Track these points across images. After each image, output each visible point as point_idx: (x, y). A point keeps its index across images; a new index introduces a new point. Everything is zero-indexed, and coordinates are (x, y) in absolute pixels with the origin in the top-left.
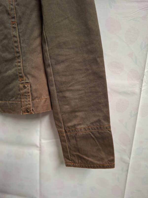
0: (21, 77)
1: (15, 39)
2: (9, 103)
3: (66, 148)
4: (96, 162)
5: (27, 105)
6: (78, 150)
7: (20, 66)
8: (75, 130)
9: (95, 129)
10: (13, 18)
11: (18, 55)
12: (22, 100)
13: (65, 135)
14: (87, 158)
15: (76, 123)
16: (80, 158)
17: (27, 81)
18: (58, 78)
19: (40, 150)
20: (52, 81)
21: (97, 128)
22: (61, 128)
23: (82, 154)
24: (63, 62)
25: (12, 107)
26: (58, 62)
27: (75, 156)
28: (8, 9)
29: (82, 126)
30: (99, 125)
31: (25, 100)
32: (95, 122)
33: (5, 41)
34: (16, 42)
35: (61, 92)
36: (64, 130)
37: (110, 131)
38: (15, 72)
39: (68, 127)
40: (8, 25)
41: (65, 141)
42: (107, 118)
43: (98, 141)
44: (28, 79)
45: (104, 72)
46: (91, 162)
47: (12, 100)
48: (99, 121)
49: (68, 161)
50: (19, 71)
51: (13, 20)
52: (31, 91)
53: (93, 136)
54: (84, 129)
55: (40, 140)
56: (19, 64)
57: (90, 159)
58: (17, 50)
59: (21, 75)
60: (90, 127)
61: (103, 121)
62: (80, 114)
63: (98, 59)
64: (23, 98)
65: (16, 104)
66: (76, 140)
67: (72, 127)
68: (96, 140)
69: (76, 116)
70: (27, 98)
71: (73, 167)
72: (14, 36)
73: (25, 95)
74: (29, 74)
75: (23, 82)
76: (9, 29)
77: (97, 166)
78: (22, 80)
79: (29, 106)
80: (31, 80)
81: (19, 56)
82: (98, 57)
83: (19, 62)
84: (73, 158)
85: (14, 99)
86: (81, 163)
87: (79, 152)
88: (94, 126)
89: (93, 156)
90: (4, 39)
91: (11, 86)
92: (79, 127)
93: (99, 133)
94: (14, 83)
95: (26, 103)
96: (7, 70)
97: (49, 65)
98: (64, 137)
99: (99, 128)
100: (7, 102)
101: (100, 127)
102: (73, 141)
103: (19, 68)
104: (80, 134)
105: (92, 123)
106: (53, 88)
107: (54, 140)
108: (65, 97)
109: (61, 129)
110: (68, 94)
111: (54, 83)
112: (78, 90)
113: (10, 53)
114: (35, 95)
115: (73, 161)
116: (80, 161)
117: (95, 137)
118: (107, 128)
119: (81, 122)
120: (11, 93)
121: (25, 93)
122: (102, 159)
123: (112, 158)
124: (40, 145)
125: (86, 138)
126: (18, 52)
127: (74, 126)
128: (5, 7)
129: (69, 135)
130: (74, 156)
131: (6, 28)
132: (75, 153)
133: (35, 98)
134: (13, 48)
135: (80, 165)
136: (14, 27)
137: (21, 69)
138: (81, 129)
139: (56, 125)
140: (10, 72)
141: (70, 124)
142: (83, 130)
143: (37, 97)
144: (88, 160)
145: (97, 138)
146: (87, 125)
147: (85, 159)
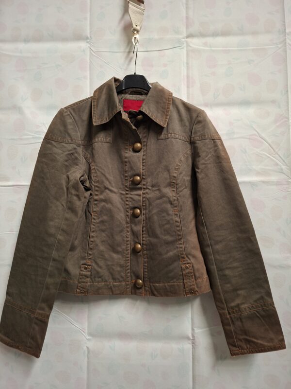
0: (183, 258)
1: (178, 224)
2: (168, 285)
3: (231, 332)
4: (266, 344)
5: (191, 286)
6: (245, 332)
7: (182, 248)
8: (240, 310)
9: (259, 307)
10: (176, 207)
11: (180, 237)
12: (185, 281)
13: (228, 316)
14: (256, 340)
15: (239, 302)
16: (248, 341)
17: (189, 261)
18: (218, 257)
19: (193, 343)
20: (212, 260)
21: (261, 305)
22: (223, 309)
23: (250, 337)
24: (221, 242)
25: (172, 289)
26: (217, 243)
27: (243, 340)
28: (172, 200)
29: (246, 305)
30: (262, 302)
31: (189, 280)
32: (258, 299)
33: (167, 226)
34: (178, 226)
35: (221, 270)
36: (227, 312)
37: (275, 308)
38: (177, 253)
39: (232, 308)
40: (170, 212)
41: (229, 325)
42: (269, 294)
43: (264, 320)
44: (190, 259)
45: (258, 249)
46: (261, 344)
47: (172, 282)
48: (262, 298)
49: (234, 348)
50: (181, 253)
51: (176, 208)
52: (194, 270)
53: (258, 315)
54: (249, 308)
55: (193, 329)
56: (181, 246)
57: (259, 342)
58: (179, 233)
59: (182, 256)
60: (254, 306)
61: (266, 297)
62: (242, 292)
63: (252, 238)
64: (186, 279)
65: (178, 285)
66: (242, 322)
67: (235, 307)
68: (262, 319)
69: (238, 295)
70: (190, 279)
71: (241, 356)
72: (177, 222)
73: (188, 276)
74: (190, 254)
75: (185, 262)
76: (172, 215)
77: (268, 349)
78: (184, 261)
79: (193, 286)
80: (192, 260)
81: (181, 239)
82: (252, 236)
83: (181, 244)
84: (240, 343)
85: (175, 280)
86: (250, 348)
87: (246, 335)
88: (258, 303)
89: (262, 338)
90: (166, 224)
91: (171, 267)
92: (243, 306)
93: (264, 311)
94: (176, 264)
95: (189, 283)
96: (168, 252)
97: (208, 246)
98: (227, 319)
99: (263, 305)
100: (166, 284)
101: (265, 305)
102: (238, 323)
103: (181, 249)
104: (245, 314)
105: (255, 301)
106: (214, 268)
107: (207, 329)
108: (225, 275)
109: (223, 311)
110: (227, 272)
111: (214, 262)
112: (237, 267)
113: (172, 236)
114: (197, 274)
115: (240, 347)
116: (248, 346)
117: (261, 315)
118: (271, 305)
119: (244, 301)
120: (171, 275)
121: (188, 273)
122: (271, 340)
123: (281, 337)
124: (193, 336)
125: (251, 318)
126: (179, 235)
127: (238, 306)
128: (168, 198)
129: (233, 317)
130: (241, 341)
131: (168, 215)
132: (241, 337)
133: (197, 279)
134: (175, 232)
135: (249, 351)
136: (176, 214)
137: (182, 251)
138: (245, 309)
139: (217, 306)
140: (171, 254)
141: (233, 304)
142: (247, 309)
143: (199, 277)
144: (257, 343)
145: (262, 316)
146: (251, 303)
147: (254, 342)
